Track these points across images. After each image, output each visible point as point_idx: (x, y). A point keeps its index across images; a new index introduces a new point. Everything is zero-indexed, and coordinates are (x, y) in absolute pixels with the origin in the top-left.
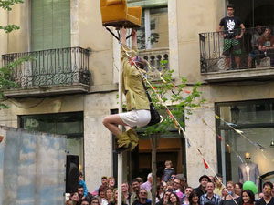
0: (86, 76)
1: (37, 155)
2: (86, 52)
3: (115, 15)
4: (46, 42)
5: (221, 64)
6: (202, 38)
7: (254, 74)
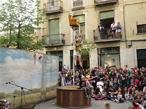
0: (63, 41)
1: (51, 61)
2: (64, 35)
3: (73, 23)
4: (53, 32)
5: (99, 38)
6: (94, 31)
7: (108, 40)
